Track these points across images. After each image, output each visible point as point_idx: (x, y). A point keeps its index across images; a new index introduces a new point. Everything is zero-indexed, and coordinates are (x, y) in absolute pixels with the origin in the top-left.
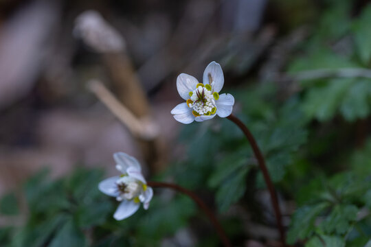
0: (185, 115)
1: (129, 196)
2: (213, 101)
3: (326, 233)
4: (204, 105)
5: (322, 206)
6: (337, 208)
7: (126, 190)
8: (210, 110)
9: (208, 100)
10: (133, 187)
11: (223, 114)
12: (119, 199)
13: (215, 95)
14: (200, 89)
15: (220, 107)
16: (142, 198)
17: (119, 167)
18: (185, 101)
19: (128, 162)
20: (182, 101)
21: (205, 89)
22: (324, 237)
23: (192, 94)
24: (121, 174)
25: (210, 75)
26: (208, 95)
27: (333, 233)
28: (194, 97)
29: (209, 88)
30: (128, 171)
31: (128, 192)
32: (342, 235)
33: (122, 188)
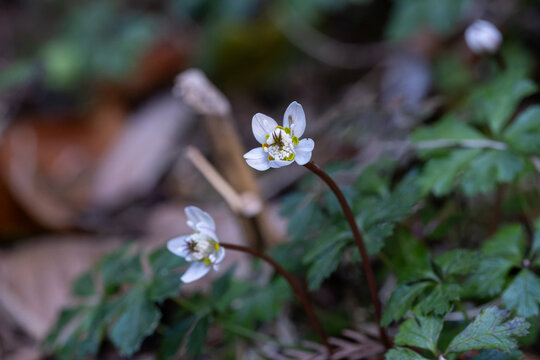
0: (260, 161)
1: (198, 256)
2: (291, 145)
3: (423, 314)
4: (280, 149)
5: (424, 285)
6: (439, 287)
7: (195, 248)
8: (288, 155)
9: (286, 144)
10: (203, 246)
11: (302, 161)
12: (188, 259)
13: (295, 140)
14: (278, 132)
15: (299, 153)
16: (212, 258)
17: (190, 223)
18: (260, 145)
19: (201, 218)
20: (258, 145)
21: (283, 132)
22: (421, 319)
23: (268, 137)
24: (191, 231)
25: (290, 118)
26: (286, 138)
27: (431, 314)
28: (270, 141)
29: (288, 131)
30: (198, 226)
31: (197, 251)
32: (441, 316)
33: (192, 247)
